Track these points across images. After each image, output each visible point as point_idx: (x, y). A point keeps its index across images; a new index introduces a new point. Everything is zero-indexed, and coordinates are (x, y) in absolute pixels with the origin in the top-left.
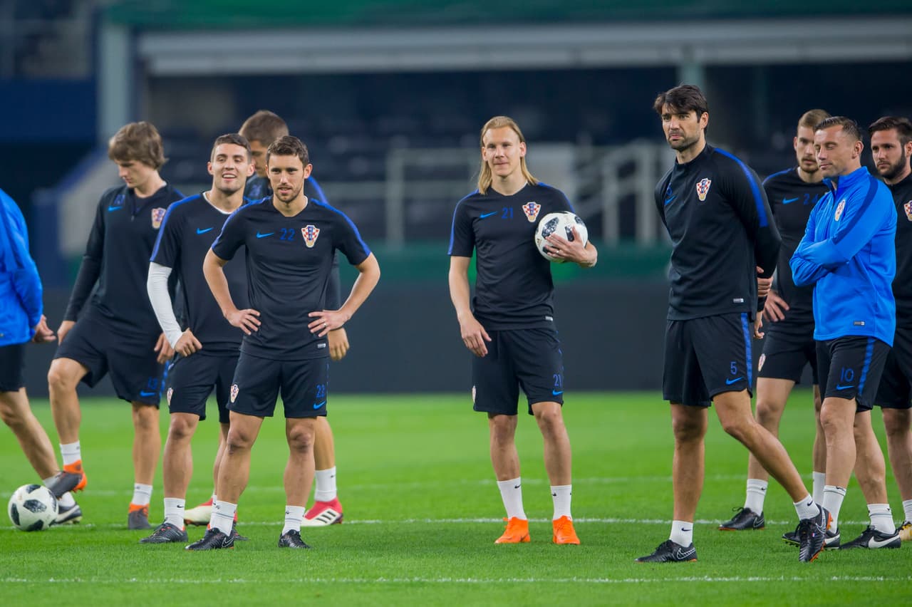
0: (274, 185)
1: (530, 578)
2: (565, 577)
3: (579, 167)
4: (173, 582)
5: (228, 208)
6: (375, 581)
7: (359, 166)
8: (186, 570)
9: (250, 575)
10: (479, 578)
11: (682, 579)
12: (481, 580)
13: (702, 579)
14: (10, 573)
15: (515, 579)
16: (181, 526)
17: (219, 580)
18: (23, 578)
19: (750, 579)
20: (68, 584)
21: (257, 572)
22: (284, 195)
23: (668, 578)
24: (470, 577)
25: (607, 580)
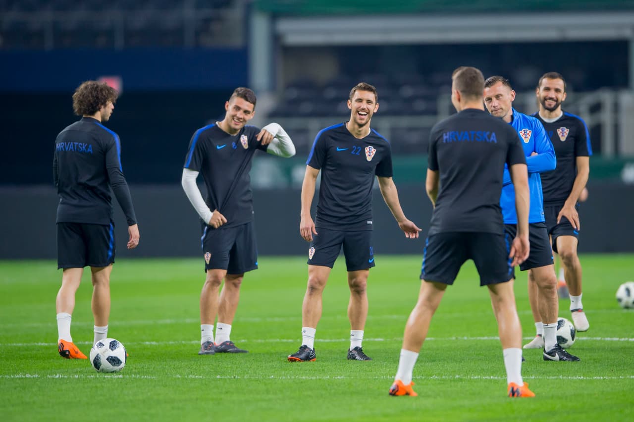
1: (532, 376)
2: (555, 376)
4: (298, 378)
6: (430, 378)
7: (420, 105)
9: (348, 373)
10: (498, 376)
11: (631, 377)
12: (500, 378)
14: (191, 372)
17: (328, 377)
18: (200, 376)
20: (229, 379)
21: (353, 371)
23: (622, 376)
24: (493, 375)
25: (582, 377)
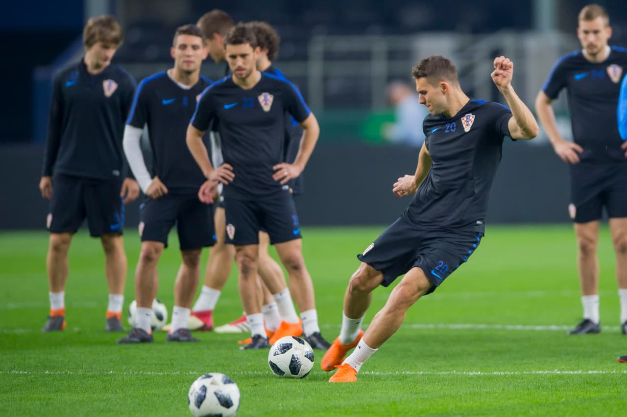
0: (233, 68)
1: (420, 371)
2: (448, 371)
3: (461, 51)
4: (142, 374)
5: (187, 83)
7: (288, 49)
8: (152, 364)
9: (202, 368)
11: (537, 372)
13: (553, 372)
14: (15, 367)
15: (408, 372)
16: (149, 331)
18: (25, 371)
19: (590, 372)
20: (60, 375)
22: (241, 74)
24: (374, 371)
25: (479, 373)
